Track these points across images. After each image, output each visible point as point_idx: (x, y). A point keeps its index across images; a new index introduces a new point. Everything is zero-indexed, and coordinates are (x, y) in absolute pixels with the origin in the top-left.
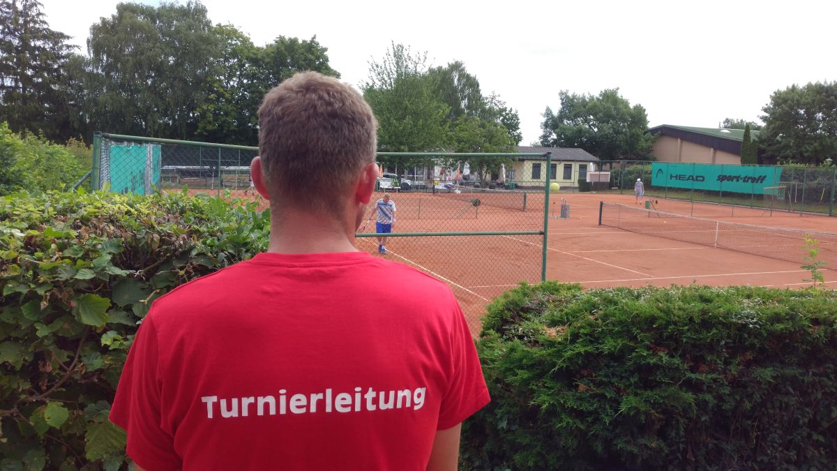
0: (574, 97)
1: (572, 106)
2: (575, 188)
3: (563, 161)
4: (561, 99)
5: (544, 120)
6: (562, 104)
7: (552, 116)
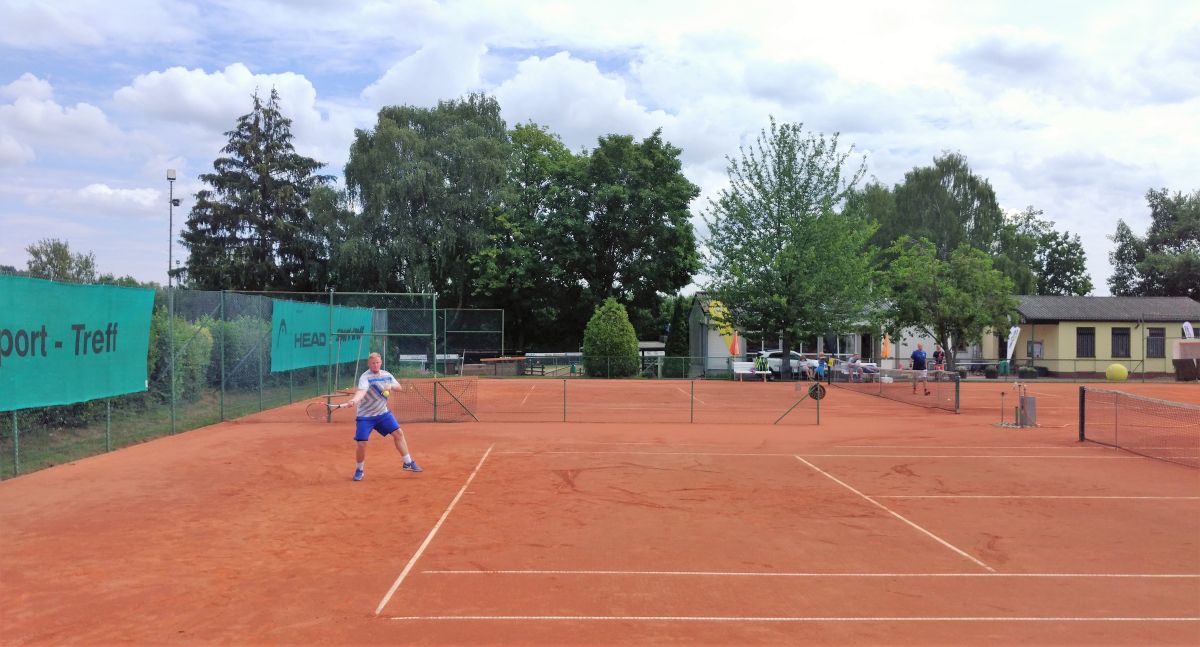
0: (1180, 200)
1: (1175, 218)
2: (1170, 375)
3: (1147, 321)
4: (1152, 206)
5: (1115, 247)
6: (1155, 215)
7: (1132, 238)
